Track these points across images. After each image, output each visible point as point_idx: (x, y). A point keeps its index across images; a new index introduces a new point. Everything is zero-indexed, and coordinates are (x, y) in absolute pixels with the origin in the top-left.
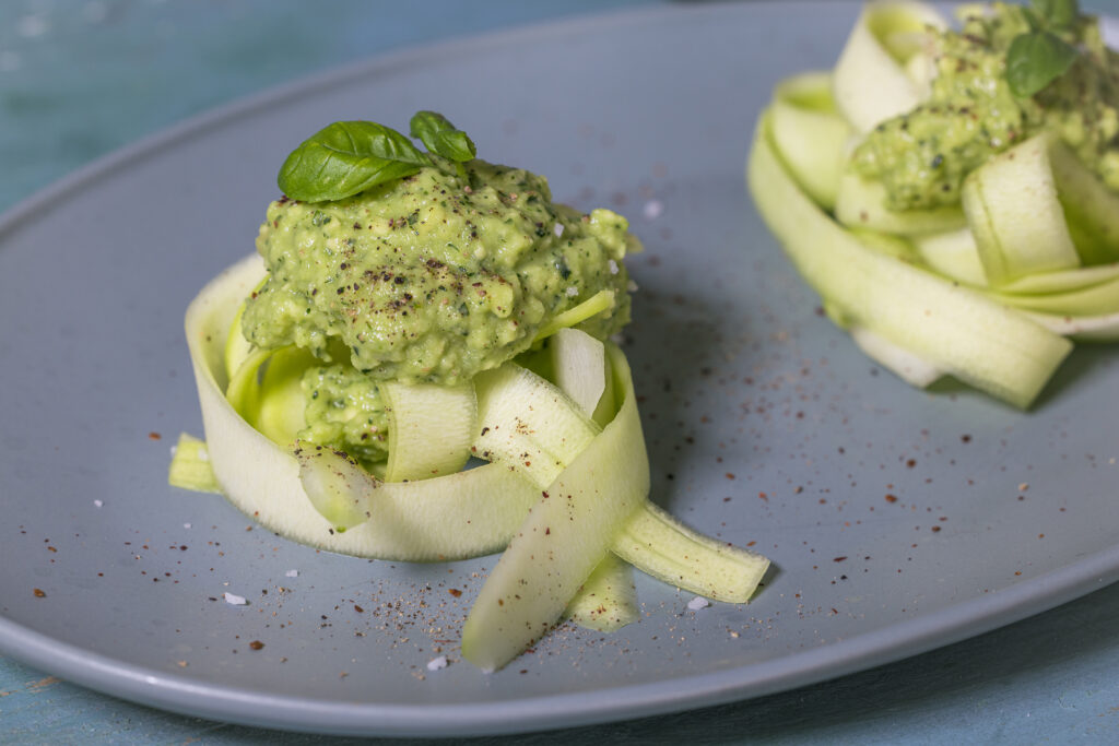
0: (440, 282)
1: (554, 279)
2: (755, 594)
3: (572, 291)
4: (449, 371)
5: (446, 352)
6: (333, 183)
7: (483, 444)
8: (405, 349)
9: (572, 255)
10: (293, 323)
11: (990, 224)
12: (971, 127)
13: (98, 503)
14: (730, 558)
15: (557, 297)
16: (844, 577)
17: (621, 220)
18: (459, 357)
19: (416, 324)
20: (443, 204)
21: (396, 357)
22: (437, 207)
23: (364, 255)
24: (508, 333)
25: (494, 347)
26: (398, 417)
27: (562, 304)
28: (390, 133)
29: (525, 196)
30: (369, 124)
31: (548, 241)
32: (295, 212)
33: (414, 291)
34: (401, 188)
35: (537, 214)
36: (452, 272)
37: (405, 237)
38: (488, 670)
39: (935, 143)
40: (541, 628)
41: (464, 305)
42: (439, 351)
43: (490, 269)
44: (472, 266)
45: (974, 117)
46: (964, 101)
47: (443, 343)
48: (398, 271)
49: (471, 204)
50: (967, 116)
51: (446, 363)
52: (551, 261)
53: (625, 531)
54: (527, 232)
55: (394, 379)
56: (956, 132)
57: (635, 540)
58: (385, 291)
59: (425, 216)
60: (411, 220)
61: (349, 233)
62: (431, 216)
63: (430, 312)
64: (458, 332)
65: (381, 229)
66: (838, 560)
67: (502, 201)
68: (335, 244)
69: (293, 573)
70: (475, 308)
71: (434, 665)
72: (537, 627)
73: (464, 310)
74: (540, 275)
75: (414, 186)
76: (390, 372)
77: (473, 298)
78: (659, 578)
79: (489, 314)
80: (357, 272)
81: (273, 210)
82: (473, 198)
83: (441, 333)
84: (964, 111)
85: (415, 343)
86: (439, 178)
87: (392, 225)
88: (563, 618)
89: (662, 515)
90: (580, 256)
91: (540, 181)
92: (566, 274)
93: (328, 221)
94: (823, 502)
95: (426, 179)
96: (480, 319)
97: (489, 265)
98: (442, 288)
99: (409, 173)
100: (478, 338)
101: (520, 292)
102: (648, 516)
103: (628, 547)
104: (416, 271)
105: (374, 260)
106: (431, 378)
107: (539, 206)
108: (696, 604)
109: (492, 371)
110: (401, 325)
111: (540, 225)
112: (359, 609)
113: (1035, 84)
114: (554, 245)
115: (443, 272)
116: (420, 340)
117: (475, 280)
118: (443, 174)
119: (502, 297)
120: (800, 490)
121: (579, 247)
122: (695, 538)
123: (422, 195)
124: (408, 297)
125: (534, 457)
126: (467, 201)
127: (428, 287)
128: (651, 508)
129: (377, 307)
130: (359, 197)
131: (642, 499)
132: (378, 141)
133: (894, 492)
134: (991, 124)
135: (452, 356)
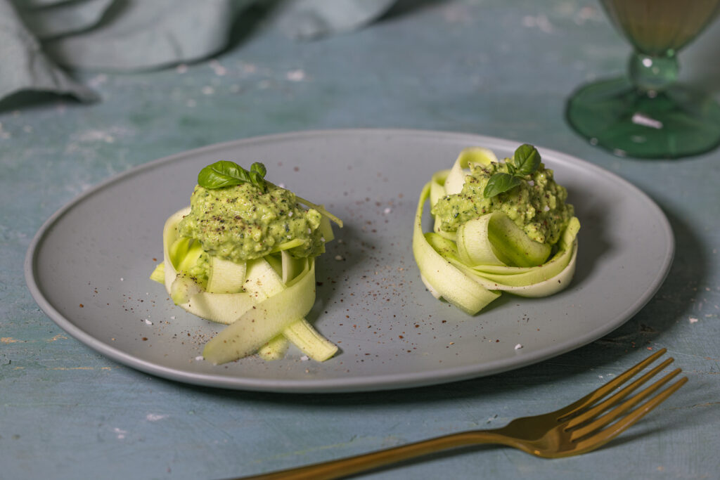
0: (237, 225)
1: (282, 231)
2: (329, 359)
3: (289, 237)
4: (234, 257)
5: (234, 250)
6: (211, 182)
7: (246, 286)
8: (219, 246)
9: (292, 224)
10: (192, 230)
11: (464, 242)
12: (471, 205)
13: (122, 279)
14: (325, 346)
15: (283, 238)
16: (362, 361)
17: (318, 214)
18: (239, 252)
19: (223, 237)
20: (247, 197)
21: (215, 248)
22: (244, 197)
23: (215, 210)
24: (258, 247)
25: (252, 251)
26: (214, 270)
27: (285, 241)
28: (238, 167)
29: (281, 199)
30: (233, 163)
31: (284, 217)
32: (202, 190)
33: (226, 226)
34: (236, 188)
35: (283, 207)
36: (243, 222)
37: (230, 207)
38: (215, 364)
39: (458, 208)
40: (244, 354)
41: (242, 234)
42: (231, 249)
43: (258, 224)
44: (251, 221)
45: (472, 201)
46: (470, 194)
47: (233, 247)
48: (223, 218)
49: (258, 199)
50: (470, 200)
51: (233, 254)
52: (284, 225)
53: (289, 327)
54: (275, 212)
55: (215, 256)
56: (466, 205)
57: (293, 331)
58: (217, 224)
59: (239, 200)
60: (234, 201)
61: (214, 201)
62: (241, 201)
63: (229, 235)
64: (239, 244)
65: (224, 202)
66: (367, 354)
67: (271, 200)
68: (208, 204)
69: (173, 318)
70: (246, 236)
71: (198, 358)
72: (242, 353)
73: (243, 236)
74: (277, 229)
75: (240, 189)
76: (214, 253)
77: (247, 233)
78: (297, 346)
79: (251, 239)
80: (210, 215)
81: (197, 187)
82: (260, 197)
83: (233, 243)
84: (469, 198)
85: (222, 245)
86: (250, 188)
87: (228, 201)
88: (256, 352)
89: (308, 325)
90: (295, 225)
91: (291, 195)
92: (287, 229)
93: (208, 195)
94: (375, 333)
95: (245, 187)
96: (248, 240)
97: (258, 222)
98: (237, 227)
99: (240, 183)
100: (246, 247)
101: (265, 233)
102: (302, 324)
103: (288, 333)
104: (230, 219)
105: (218, 212)
106: (227, 258)
107: (286, 204)
108: (304, 358)
109: (252, 260)
110: (217, 237)
111: (282, 211)
112: (189, 335)
113: (494, 193)
114: (287, 218)
115: (239, 221)
116: (224, 244)
117: (250, 226)
118: (253, 186)
119: (257, 234)
120: (370, 327)
121: (296, 222)
122: (316, 336)
123: (241, 193)
124: (223, 228)
125: (260, 293)
126: (257, 198)
127: (232, 225)
128: (304, 321)
129: (213, 229)
130: (223, 188)
131: (301, 317)
132: (233, 170)
133: (403, 335)
134: (478, 205)
135: (236, 252)
